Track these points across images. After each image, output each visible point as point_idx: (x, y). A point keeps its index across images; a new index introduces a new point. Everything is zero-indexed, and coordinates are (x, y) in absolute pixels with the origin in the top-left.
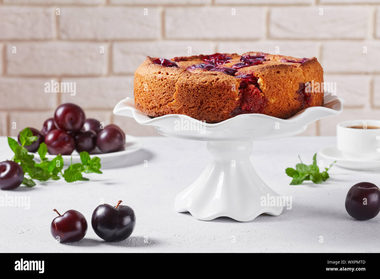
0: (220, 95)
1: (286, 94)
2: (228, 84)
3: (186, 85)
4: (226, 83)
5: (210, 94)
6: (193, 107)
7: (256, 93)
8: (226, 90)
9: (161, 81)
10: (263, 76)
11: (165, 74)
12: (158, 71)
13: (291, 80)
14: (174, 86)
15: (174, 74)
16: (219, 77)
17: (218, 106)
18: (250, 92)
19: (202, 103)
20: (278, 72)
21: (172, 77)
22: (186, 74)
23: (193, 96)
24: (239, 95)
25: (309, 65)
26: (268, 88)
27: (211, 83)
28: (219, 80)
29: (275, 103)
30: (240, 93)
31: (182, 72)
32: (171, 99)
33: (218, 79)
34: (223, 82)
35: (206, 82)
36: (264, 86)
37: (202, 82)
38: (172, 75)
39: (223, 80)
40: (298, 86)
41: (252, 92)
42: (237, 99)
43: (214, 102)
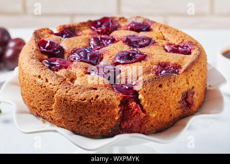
0: (99, 114)
1: (168, 107)
2: (108, 102)
3: (65, 100)
4: (105, 102)
5: (89, 111)
6: (73, 121)
7: (137, 113)
8: (105, 109)
9: (40, 87)
10: (145, 92)
11: (44, 80)
12: (38, 74)
13: (173, 92)
14: (53, 96)
15: (53, 83)
16: (98, 94)
17: (97, 123)
18: (130, 111)
19: (81, 118)
20: (160, 86)
21: (51, 86)
22: (65, 87)
23: (72, 111)
24: (119, 113)
25: (192, 68)
26: (149, 104)
27: (90, 101)
28: (99, 98)
29: (156, 117)
30: (120, 111)
31: (62, 82)
32: (50, 108)
33: (97, 96)
34: (103, 101)
35: (85, 99)
36: (145, 103)
37: (81, 100)
38: (51, 84)
39: (103, 98)
40: (181, 96)
41: (132, 112)
42: (117, 118)
43: (92, 119)
